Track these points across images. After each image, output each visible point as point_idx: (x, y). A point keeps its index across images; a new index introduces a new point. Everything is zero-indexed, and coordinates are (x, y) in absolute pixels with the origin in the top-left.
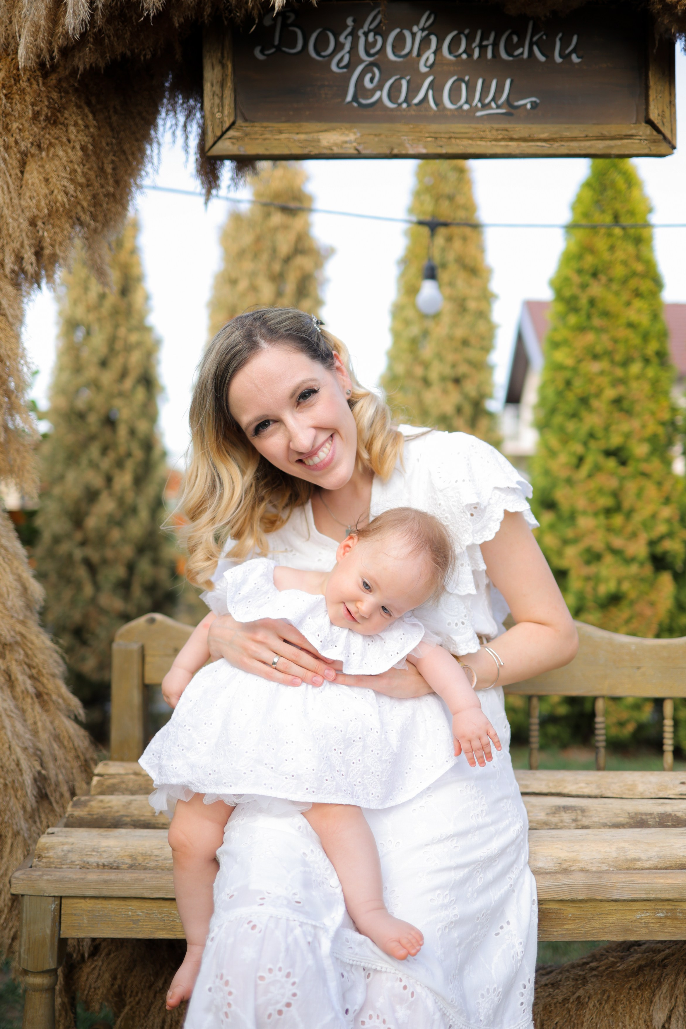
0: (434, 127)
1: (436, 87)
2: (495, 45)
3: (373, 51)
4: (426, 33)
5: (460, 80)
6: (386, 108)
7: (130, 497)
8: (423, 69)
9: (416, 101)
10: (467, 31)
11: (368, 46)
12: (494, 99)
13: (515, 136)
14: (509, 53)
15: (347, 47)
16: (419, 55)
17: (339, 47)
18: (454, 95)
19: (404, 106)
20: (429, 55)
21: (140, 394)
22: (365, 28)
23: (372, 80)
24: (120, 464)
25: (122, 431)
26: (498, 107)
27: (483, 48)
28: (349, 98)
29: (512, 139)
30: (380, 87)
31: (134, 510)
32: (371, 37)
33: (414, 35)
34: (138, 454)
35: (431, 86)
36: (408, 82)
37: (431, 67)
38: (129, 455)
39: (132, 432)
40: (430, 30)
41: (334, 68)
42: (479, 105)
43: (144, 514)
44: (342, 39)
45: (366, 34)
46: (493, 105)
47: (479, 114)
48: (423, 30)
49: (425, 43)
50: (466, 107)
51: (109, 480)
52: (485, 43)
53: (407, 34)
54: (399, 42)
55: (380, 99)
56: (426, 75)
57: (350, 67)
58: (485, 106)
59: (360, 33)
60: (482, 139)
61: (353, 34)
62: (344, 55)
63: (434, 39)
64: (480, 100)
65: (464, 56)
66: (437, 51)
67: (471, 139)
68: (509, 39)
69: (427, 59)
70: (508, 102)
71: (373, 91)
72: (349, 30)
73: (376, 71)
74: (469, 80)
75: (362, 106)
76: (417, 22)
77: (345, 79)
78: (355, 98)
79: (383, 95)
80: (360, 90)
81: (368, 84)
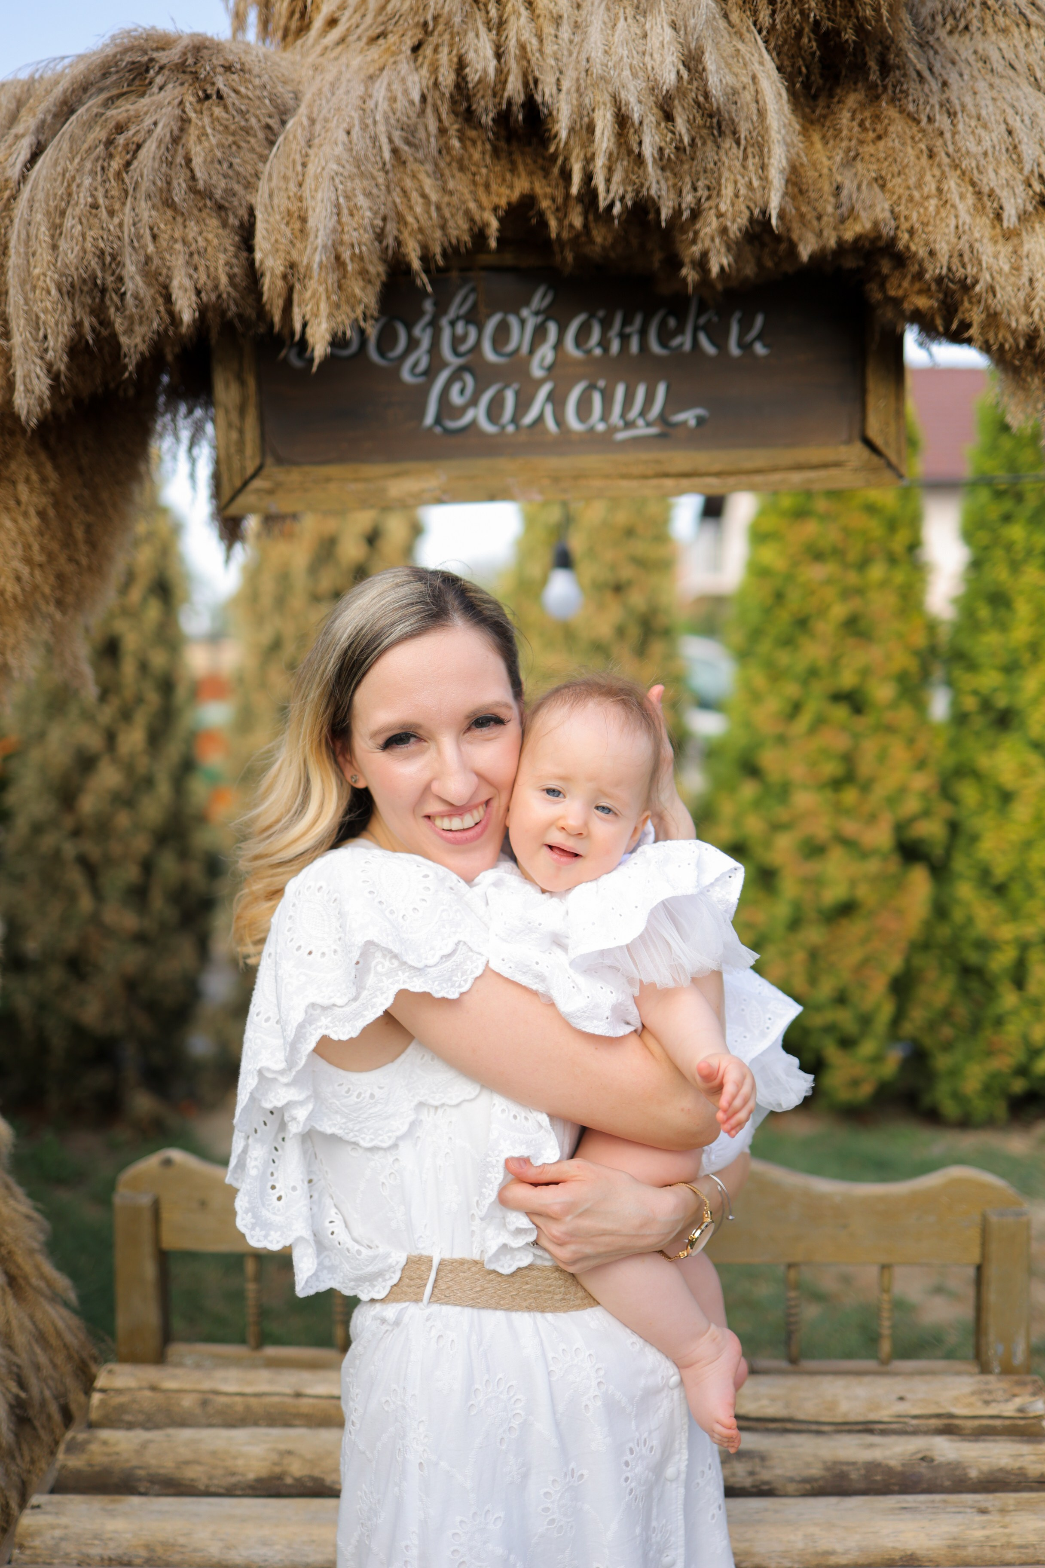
0: (553, 463)
1: (557, 399)
2: (643, 333)
3: (463, 348)
4: (540, 319)
5: (592, 387)
6: (481, 434)
7: (143, 764)
8: (537, 372)
9: (528, 420)
10: (601, 313)
11: (456, 342)
12: (643, 413)
13: (673, 469)
14: (663, 343)
15: (425, 344)
16: (532, 352)
17: (413, 344)
18: (584, 409)
19: (511, 429)
20: (546, 353)
21: (153, 612)
22: (452, 313)
23: (462, 392)
24: (126, 715)
25: (129, 668)
26: (648, 424)
27: (624, 338)
28: (429, 419)
29: (666, 475)
30: (474, 402)
31: (148, 782)
32: (460, 328)
33: (523, 322)
34: (153, 698)
35: (550, 397)
36: (517, 394)
37: (550, 369)
38: (140, 700)
39: (144, 667)
40: (548, 314)
41: (406, 375)
42: (621, 423)
43: (164, 788)
44: (417, 331)
45: (453, 323)
46: (640, 422)
47: (621, 436)
48: (537, 313)
49: (540, 334)
50: (601, 427)
51: (111, 738)
52: (628, 330)
53: (513, 321)
54: (502, 334)
55: (474, 423)
56: (541, 382)
57: (430, 373)
58: (629, 425)
59: (444, 322)
60: (624, 476)
61: (434, 324)
62: (421, 357)
63: (552, 329)
64: (623, 416)
65: (598, 352)
66: (558, 345)
67: (607, 476)
68: (663, 324)
69: (543, 359)
70: (663, 418)
71: (463, 410)
72: (426, 319)
73: (469, 379)
74: (606, 387)
75: (447, 432)
76: (527, 303)
77: (423, 391)
78: (438, 421)
79: (478, 414)
80: (446, 408)
81: (456, 398)
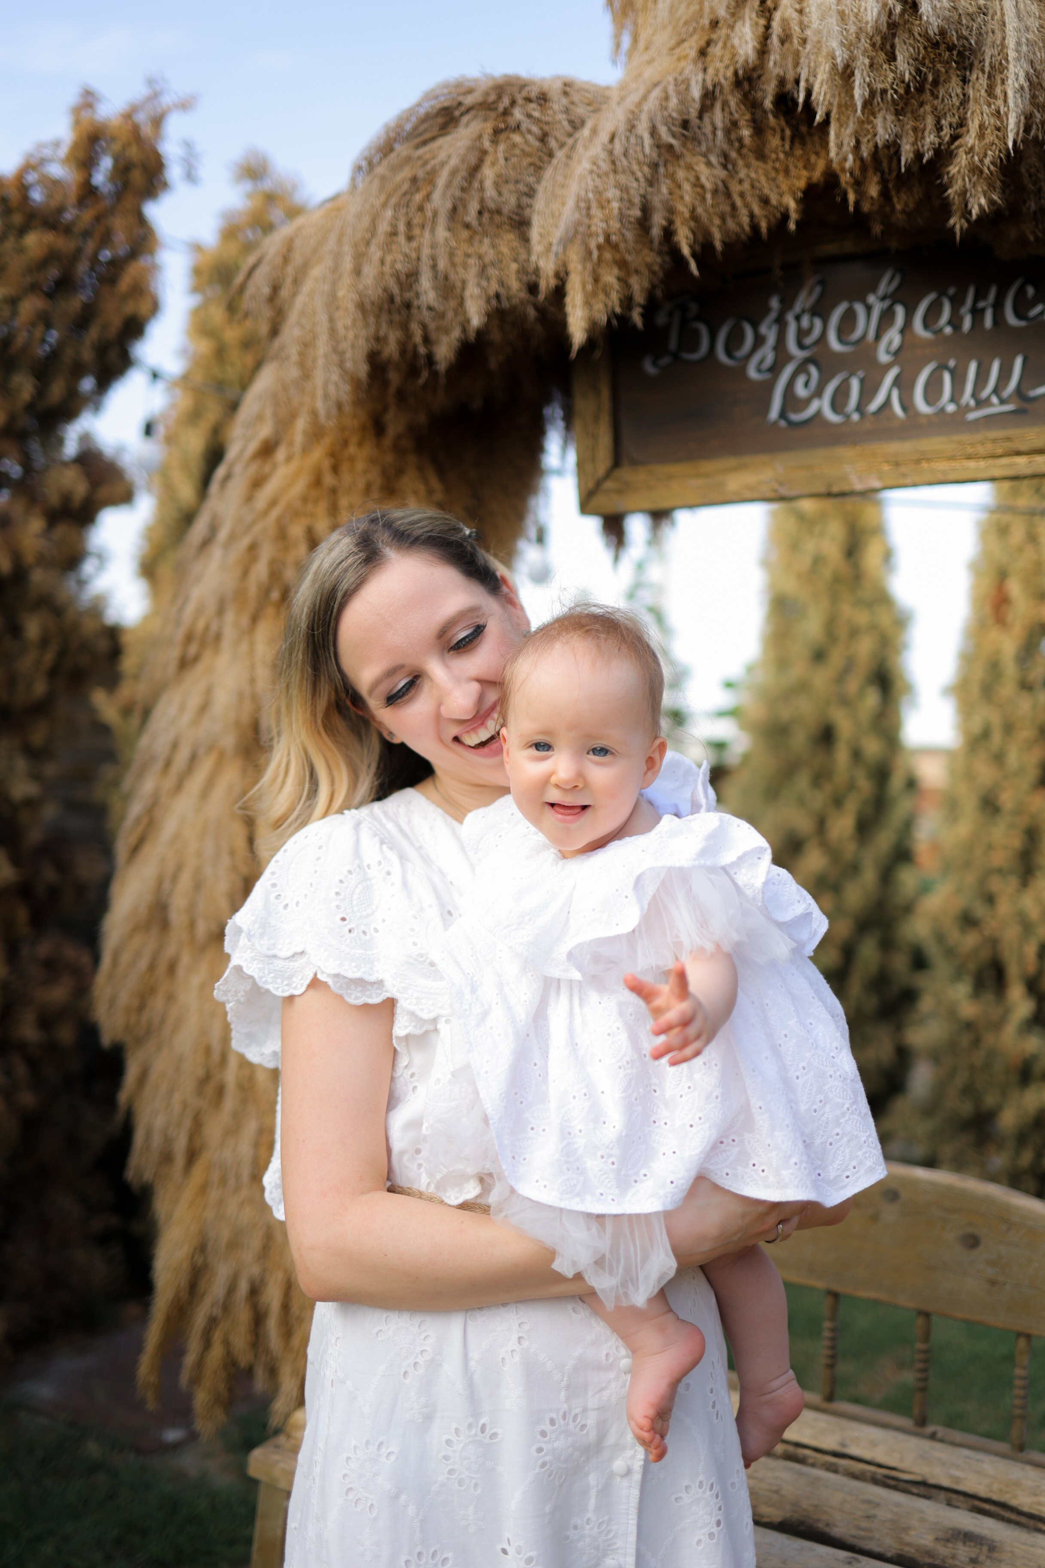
0: (895, 447)
1: (904, 384)
2: (998, 306)
3: (808, 341)
4: (887, 303)
5: (943, 367)
6: (826, 424)
7: (850, 849)
8: (884, 358)
9: (874, 406)
10: (952, 291)
11: (802, 334)
12: (996, 391)
13: (1023, 447)
14: (1020, 314)
15: (771, 340)
16: (878, 337)
17: (759, 341)
18: (932, 391)
19: (856, 417)
20: (893, 337)
21: (872, 699)
22: (798, 308)
23: (806, 384)
24: (838, 802)
25: (842, 755)
26: (1002, 402)
27: (978, 314)
28: (774, 413)
29: (1019, 453)
30: (818, 393)
31: (854, 869)
32: (805, 322)
33: (869, 309)
34: (865, 785)
35: (897, 382)
36: (862, 382)
37: (897, 353)
38: (851, 786)
39: (857, 755)
40: (895, 298)
41: (752, 373)
42: (972, 403)
44: (763, 329)
45: (798, 318)
46: (995, 400)
47: (972, 416)
48: (883, 299)
49: (887, 317)
50: (951, 408)
51: (821, 824)
52: (981, 304)
53: (859, 308)
54: (848, 321)
55: (819, 414)
56: (888, 367)
57: (775, 369)
58: (981, 403)
59: (790, 318)
60: (969, 457)
61: (781, 322)
62: (767, 354)
63: (900, 312)
64: (974, 395)
65: (948, 330)
66: (906, 328)
67: (952, 458)
68: (1021, 292)
69: (890, 343)
70: (1019, 392)
71: (807, 402)
72: (773, 315)
73: (813, 371)
74: (955, 367)
75: (792, 424)
76: (873, 289)
77: (768, 387)
78: (783, 415)
79: (823, 405)
80: (791, 401)
81: (800, 391)
